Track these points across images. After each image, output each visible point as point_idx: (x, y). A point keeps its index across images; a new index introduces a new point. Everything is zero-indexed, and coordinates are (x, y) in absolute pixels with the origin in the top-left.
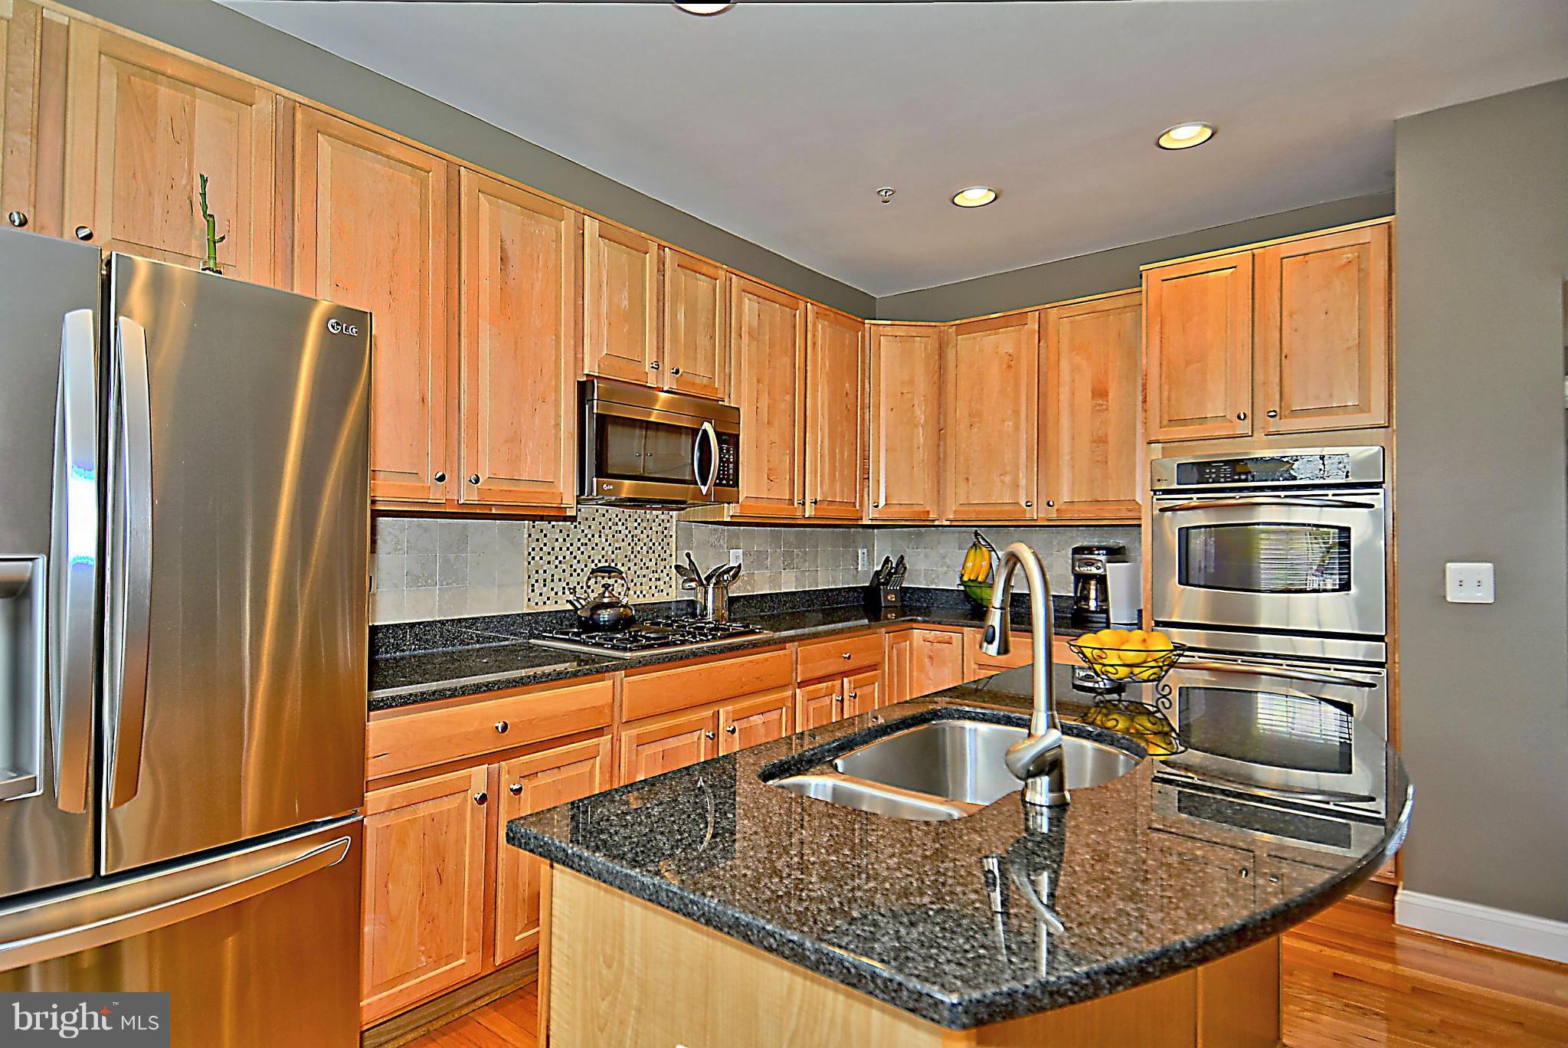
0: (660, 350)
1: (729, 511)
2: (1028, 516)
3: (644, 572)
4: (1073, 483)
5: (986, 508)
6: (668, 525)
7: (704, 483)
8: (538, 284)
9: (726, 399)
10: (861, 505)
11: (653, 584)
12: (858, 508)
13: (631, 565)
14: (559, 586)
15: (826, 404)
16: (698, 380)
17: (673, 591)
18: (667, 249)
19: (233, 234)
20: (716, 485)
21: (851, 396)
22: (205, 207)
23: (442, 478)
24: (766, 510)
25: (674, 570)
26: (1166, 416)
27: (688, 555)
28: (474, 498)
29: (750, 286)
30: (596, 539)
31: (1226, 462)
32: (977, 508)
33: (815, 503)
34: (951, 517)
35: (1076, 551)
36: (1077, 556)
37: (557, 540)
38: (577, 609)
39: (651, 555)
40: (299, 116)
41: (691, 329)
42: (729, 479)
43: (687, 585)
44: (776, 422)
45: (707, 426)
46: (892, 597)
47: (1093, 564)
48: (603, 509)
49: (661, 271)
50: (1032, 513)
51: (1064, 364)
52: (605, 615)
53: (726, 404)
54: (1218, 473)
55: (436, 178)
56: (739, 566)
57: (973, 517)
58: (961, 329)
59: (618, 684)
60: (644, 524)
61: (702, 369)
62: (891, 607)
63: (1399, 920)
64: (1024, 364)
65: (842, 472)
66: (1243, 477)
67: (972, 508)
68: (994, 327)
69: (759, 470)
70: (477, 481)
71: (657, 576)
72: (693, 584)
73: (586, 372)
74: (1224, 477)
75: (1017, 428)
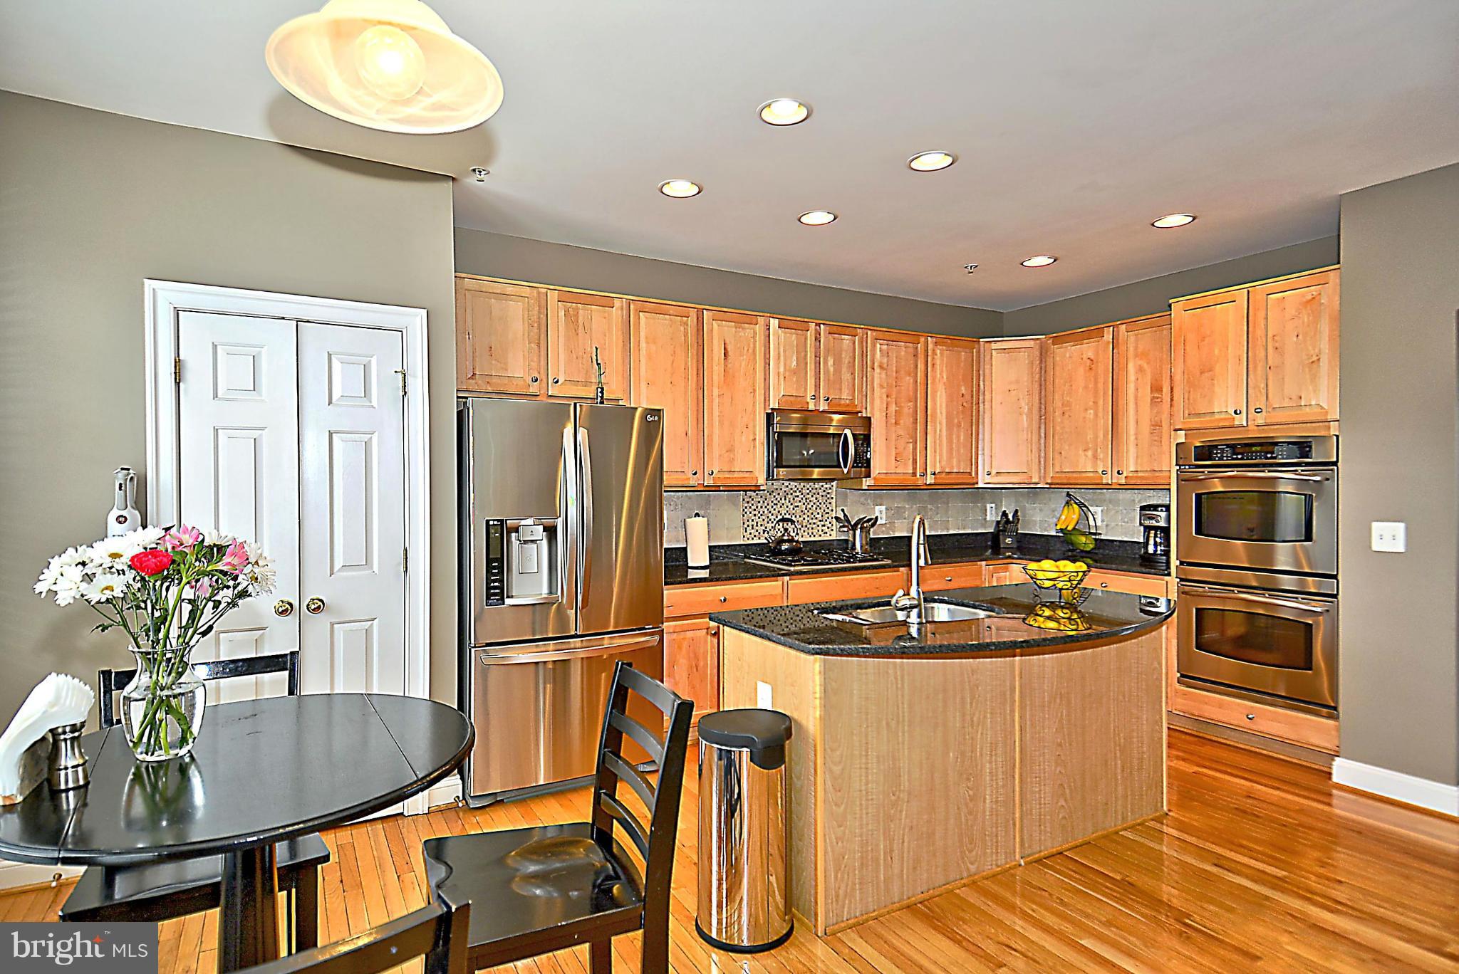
0: (817, 386)
1: (866, 483)
2: (1104, 482)
3: (814, 521)
4: (1137, 457)
5: (1075, 475)
6: (830, 491)
7: (845, 467)
8: (743, 363)
9: (864, 411)
10: (977, 473)
11: (820, 528)
12: (973, 475)
13: (805, 516)
14: (761, 529)
15: (944, 406)
16: (843, 402)
17: (834, 534)
18: (822, 326)
19: (607, 370)
20: (853, 467)
21: (968, 397)
22: (597, 360)
23: (695, 474)
24: (894, 480)
25: (834, 520)
26: (1187, 412)
27: (843, 510)
28: (711, 482)
29: (881, 335)
30: (783, 501)
31: (1228, 446)
32: (1068, 475)
33: (934, 474)
34: (1049, 481)
35: (1143, 508)
36: (1144, 512)
37: (759, 502)
38: (769, 542)
39: (818, 510)
40: (632, 306)
41: (838, 370)
42: (863, 463)
43: (842, 529)
44: (902, 422)
45: (848, 432)
46: (1008, 541)
47: (1153, 518)
48: (786, 483)
49: (817, 339)
50: (1106, 479)
51: (1131, 366)
52: (785, 546)
53: (864, 415)
54: (1222, 453)
55: (692, 320)
56: (877, 518)
57: (1065, 481)
58: (1056, 341)
59: (785, 584)
60: (814, 491)
61: (845, 395)
62: (1008, 548)
63: (1335, 779)
64: (1101, 369)
65: (958, 451)
66: (1240, 456)
67: (1064, 475)
68: (1080, 338)
69: (888, 455)
70: (712, 473)
71: (822, 523)
72: (846, 529)
73: (771, 407)
74: (1227, 457)
75: (1096, 415)
